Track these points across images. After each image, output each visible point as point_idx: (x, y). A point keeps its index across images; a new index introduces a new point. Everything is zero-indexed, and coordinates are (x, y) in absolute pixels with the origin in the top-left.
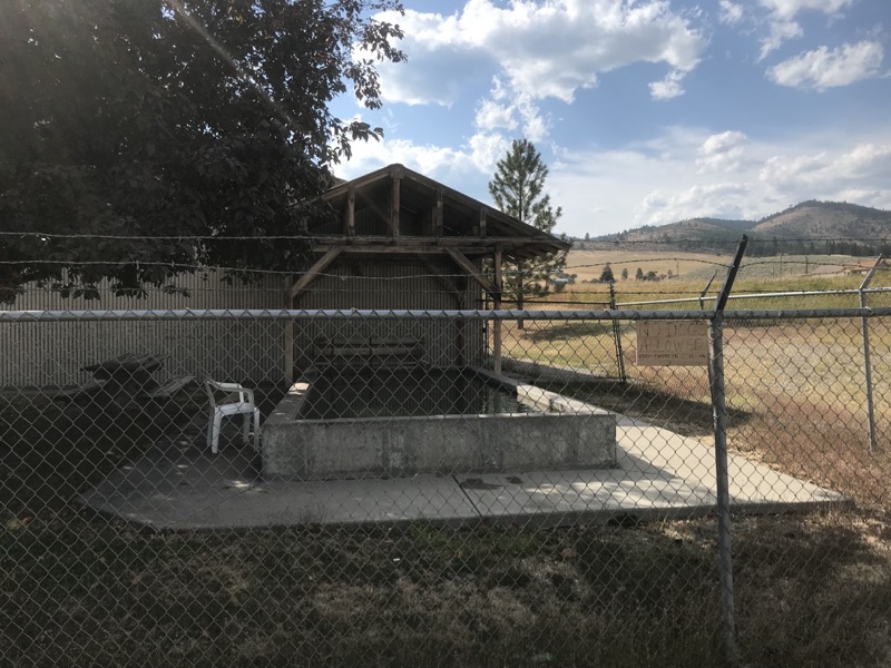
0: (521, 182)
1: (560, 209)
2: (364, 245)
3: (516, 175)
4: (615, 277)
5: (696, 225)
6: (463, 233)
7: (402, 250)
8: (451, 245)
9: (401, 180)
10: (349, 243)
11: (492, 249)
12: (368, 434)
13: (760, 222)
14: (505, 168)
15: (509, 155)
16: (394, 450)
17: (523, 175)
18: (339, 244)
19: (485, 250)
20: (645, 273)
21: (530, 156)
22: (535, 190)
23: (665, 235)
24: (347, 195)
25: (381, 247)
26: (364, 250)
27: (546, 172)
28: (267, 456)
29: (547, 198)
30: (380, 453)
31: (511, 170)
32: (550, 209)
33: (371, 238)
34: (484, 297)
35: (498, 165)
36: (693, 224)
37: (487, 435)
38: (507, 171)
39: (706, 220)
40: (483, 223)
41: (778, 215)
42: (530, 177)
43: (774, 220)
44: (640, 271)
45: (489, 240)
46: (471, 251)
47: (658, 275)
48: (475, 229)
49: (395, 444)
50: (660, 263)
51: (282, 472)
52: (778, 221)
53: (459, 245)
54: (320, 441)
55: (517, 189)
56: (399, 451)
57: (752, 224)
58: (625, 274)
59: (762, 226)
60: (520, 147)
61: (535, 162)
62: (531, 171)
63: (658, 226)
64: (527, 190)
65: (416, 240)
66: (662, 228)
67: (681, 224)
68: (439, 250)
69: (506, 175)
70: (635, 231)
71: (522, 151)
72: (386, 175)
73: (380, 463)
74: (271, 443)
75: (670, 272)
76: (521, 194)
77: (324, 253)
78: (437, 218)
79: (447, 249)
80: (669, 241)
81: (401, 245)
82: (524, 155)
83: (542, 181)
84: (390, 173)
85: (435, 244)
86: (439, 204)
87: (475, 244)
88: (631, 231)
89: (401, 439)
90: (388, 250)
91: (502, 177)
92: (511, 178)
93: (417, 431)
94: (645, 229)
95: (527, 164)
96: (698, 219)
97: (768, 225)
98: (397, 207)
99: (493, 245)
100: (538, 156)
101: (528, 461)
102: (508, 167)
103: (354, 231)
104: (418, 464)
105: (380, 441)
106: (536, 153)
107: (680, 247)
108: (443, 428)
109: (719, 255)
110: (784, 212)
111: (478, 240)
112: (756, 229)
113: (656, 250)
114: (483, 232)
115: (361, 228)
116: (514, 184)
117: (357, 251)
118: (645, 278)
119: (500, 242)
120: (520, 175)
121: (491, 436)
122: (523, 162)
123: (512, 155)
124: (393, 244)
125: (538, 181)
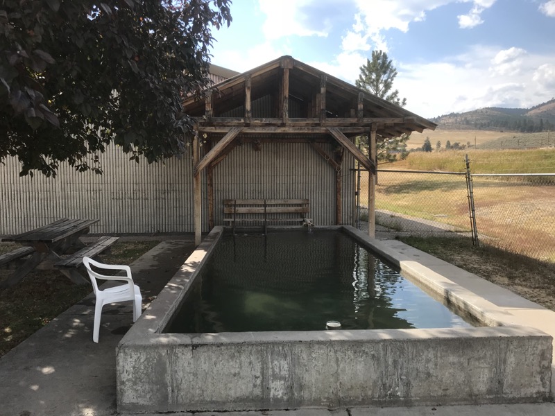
0: (377, 80)
1: (405, 100)
2: (258, 127)
3: (374, 76)
4: (432, 146)
5: (487, 112)
6: (342, 115)
7: (291, 131)
8: (332, 126)
9: (290, 69)
10: (247, 125)
11: (368, 128)
12: (243, 358)
13: (531, 110)
14: (366, 71)
15: (369, 62)
16: (276, 377)
17: (378, 76)
18: (239, 126)
19: (362, 129)
20: (452, 144)
21: (384, 62)
22: (388, 86)
23: (466, 119)
24: (244, 82)
25: (273, 128)
26: (259, 131)
27: (396, 74)
28: (123, 383)
29: (397, 92)
30: (258, 382)
31: (371, 72)
32: (398, 100)
33: (265, 121)
34: (356, 168)
35: (361, 68)
36: (484, 111)
37: (390, 361)
38: (367, 73)
39: (493, 109)
40: (360, 106)
41: (544, 104)
42: (384, 77)
43: (541, 108)
44: (448, 143)
45: (366, 120)
46: (349, 130)
47: (460, 145)
48: (352, 112)
49: (277, 370)
50: (462, 137)
51: (141, 401)
52: (543, 109)
53: (339, 125)
54: (186, 365)
55: (374, 85)
56: (282, 378)
57: (526, 111)
58: (439, 144)
59: (532, 112)
60: (376, 56)
61: (388, 67)
62: (385, 73)
63: (461, 113)
64: (381, 86)
65: (303, 122)
66: (463, 114)
67: (476, 111)
68: (322, 130)
69: (366, 76)
70: (446, 116)
71: (378, 59)
72: (277, 66)
73: (258, 391)
74: (127, 368)
75: (468, 143)
76: (377, 89)
77: (225, 134)
78: (321, 102)
79: (329, 129)
80: (468, 122)
81: (290, 126)
82: (380, 61)
83: (392, 80)
84: (280, 63)
85: (318, 125)
86: (323, 90)
87: (352, 125)
88: (443, 116)
89: (285, 365)
90: (279, 131)
91: (364, 77)
92: (370, 78)
93: (304, 355)
94: (452, 115)
95: (382, 67)
96: (488, 108)
97: (537, 111)
98: (286, 93)
99: (369, 125)
100: (390, 62)
101: (440, 393)
102: (368, 70)
103: (250, 115)
104: (305, 394)
105: (258, 366)
106: (389, 60)
107: (476, 127)
108: (336, 352)
109: (502, 132)
110: (549, 102)
111: (354, 120)
112: (527, 115)
113: (459, 129)
114: (360, 114)
115: (256, 113)
116: (372, 82)
117: (253, 131)
118: (452, 147)
119: (375, 123)
120: (377, 76)
121: (395, 362)
122: (379, 66)
123: (371, 61)
124: (283, 125)
125: (389, 80)
